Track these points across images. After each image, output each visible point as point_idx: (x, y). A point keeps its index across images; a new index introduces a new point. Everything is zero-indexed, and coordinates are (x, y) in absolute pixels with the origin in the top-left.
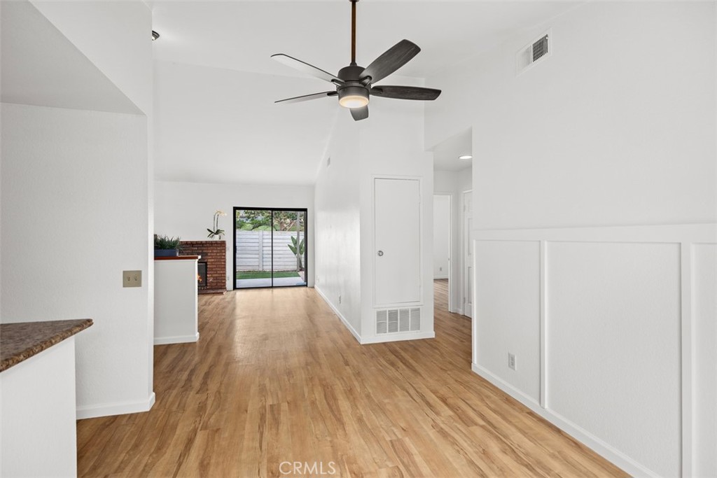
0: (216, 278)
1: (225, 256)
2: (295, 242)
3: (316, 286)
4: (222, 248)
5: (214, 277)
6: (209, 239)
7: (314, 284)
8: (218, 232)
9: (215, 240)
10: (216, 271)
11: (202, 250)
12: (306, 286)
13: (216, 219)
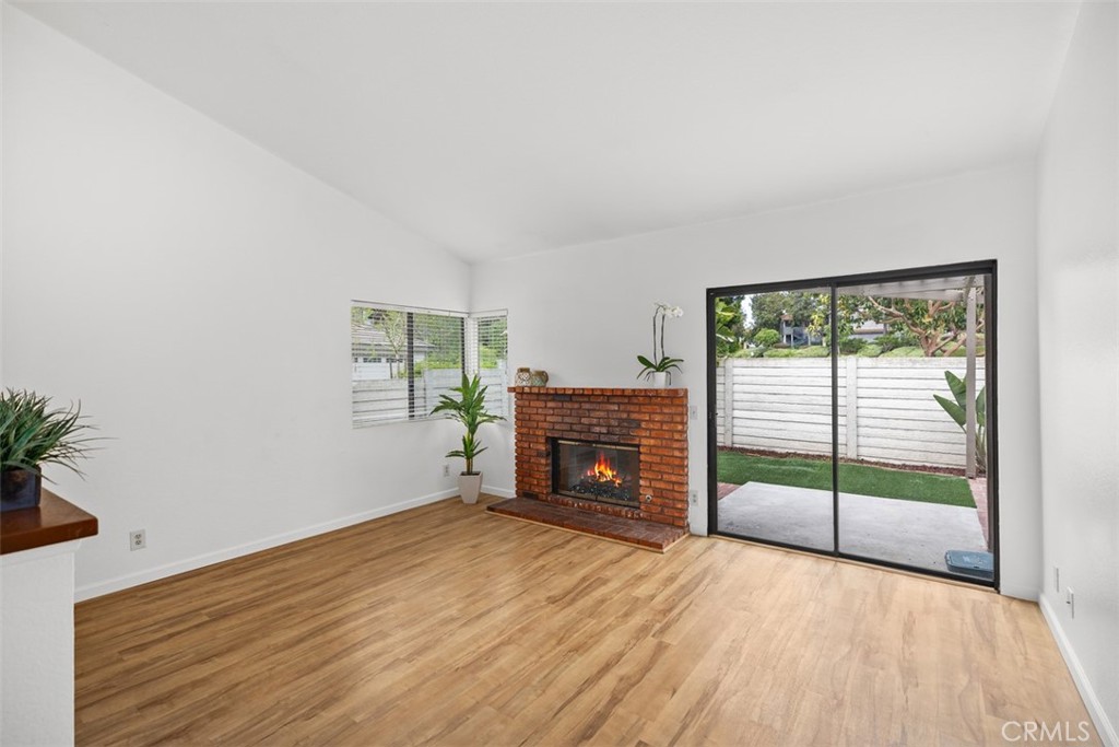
0: (659, 493)
1: (683, 432)
2: (960, 388)
3: (1045, 601)
4: (673, 410)
5: (655, 489)
6: (641, 384)
7: (1040, 587)
8: (664, 365)
9: (656, 386)
10: (662, 473)
11: (629, 412)
12: (990, 580)
13: (659, 327)
